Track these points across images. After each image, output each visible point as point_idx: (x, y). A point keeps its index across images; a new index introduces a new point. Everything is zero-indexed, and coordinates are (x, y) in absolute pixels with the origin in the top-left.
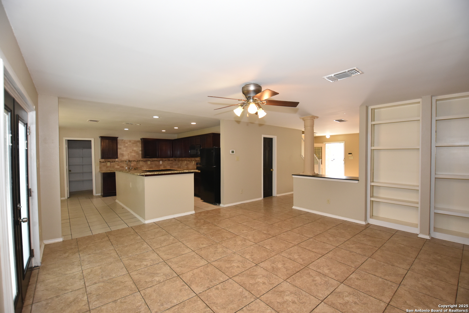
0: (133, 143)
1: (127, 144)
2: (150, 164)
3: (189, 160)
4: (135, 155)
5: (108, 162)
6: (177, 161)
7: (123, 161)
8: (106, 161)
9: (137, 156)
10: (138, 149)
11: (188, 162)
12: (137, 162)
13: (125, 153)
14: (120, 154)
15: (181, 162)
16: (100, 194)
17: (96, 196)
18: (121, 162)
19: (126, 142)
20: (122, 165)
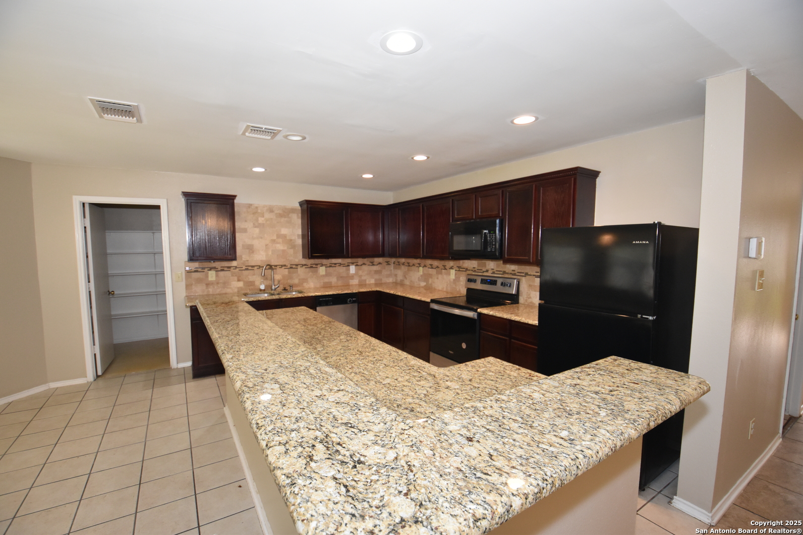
0: (280, 216)
1: (263, 219)
2: (324, 273)
3: (434, 266)
4: (286, 248)
5: (211, 269)
7: (250, 268)
8: (204, 269)
9: (291, 251)
10: (294, 231)
11: (433, 272)
12: (291, 268)
13: (257, 244)
14: (243, 246)
16: (189, 364)
17: (177, 368)
18: (247, 269)
19: (259, 211)
20: (250, 277)
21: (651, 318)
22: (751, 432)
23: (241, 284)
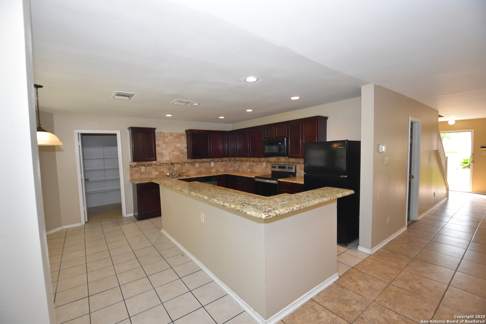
0: (176, 137)
1: (167, 139)
2: (198, 166)
4: (179, 154)
5: (142, 165)
6: (232, 161)
7: (161, 164)
8: (139, 165)
9: (182, 155)
10: (183, 145)
12: (182, 164)
13: (165, 152)
14: (159, 153)
15: (239, 163)
16: (132, 215)
17: (126, 217)
18: (160, 165)
19: (166, 135)
20: (162, 169)
21: (345, 176)
22: (388, 221)
23: (157, 173)
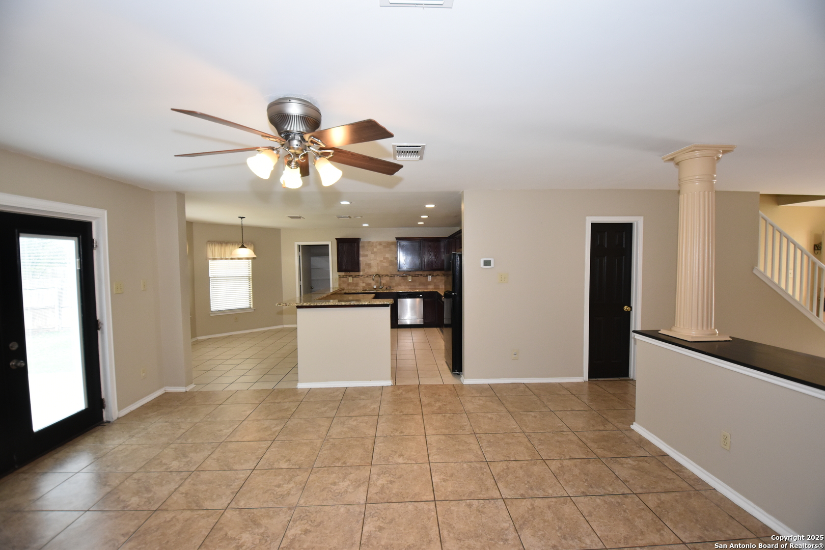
0: (385, 247)
1: (376, 249)
4: (388, 265)
5: (350, 276)
8: (346, 276)
9: (391, 267)
10: (393, 255)
12: (391, 276)
13: (373, 263)
18: (367, 277)
19: (374, 245)
20: (368, 281)
23: (364, 285)
